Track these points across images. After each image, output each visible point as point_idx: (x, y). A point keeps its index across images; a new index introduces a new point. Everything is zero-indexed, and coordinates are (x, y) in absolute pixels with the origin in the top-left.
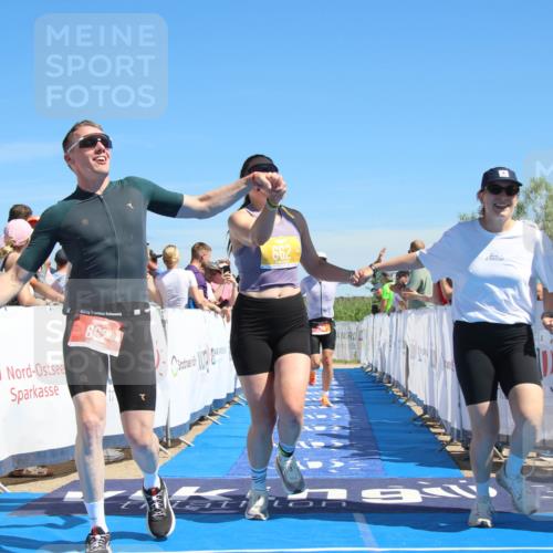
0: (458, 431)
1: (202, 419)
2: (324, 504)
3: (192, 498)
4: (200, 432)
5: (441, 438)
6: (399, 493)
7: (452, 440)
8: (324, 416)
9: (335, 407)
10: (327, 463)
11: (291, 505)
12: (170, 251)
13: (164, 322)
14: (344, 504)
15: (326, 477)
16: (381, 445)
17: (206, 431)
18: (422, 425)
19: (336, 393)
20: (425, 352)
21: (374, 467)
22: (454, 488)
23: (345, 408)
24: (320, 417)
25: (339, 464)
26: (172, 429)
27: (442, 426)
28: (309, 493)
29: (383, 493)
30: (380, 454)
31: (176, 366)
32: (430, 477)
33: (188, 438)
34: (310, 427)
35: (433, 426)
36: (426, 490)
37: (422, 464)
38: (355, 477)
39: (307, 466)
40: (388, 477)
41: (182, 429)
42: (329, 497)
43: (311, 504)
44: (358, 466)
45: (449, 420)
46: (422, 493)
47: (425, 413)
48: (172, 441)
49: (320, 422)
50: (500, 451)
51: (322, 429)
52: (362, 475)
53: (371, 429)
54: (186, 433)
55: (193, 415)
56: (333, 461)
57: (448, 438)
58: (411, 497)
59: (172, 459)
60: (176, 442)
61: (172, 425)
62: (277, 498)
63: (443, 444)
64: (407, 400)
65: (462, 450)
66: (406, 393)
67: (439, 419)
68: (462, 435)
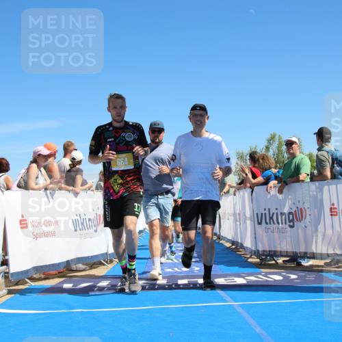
15: (193, 274)
21: (216, 269)
68: (257, 253)
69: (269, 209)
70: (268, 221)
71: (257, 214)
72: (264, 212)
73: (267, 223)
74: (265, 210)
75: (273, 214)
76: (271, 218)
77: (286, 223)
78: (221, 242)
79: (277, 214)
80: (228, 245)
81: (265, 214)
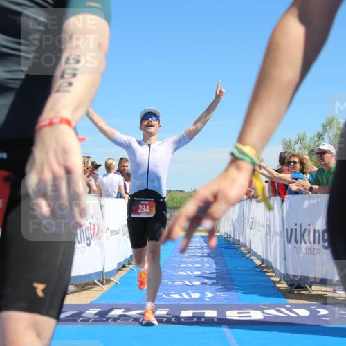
0: (284, 275)
1: (124, 267)
2: (203, 320)
3: (121, 316)
4: (123, 275)
5: (273, 279)
6: (249, 313)
7: (280, 280)
8: (199, 266)
9: (206, 259)
10: (203, 295)
11: (182, 320)
12: (109, 162)
13: (101, 206)
14: (216, 320)
15: (203, 303)
16: (236, 283)
17: (127, 274)
18: (260, 271)
19: (206, 250)
20: (263, 226)
21: (232, 297)
22: (283, 310)
23: (212, 260)
24: (196, 266)
25: (210, 295)
26: (106, 273)
27: (273, 272)
28: (193, 313)
29: (239, 313)
30: (235, 289)
31: (108, 234)
32: (268, 303)
33: (115, 279)
34: (192, 272)
35: (267, 272)
36: (265, 311)
37: (262, 295)
38: (221, 303)
39: (190, 296)
40: (241, 303)
41: (113, 273)
42: (206, 315)
43: (195, 320)
44: (222, 296)
45: (278, 268)
46: (263, 313)
47: (262, 263)
48: (106, 280)
49: (197, 269)
50: (311, 287)
51: (198, 273)
52: (225, 302)
53: (230, 274)
54: (114, 275)
55: (119, 264)
56: (207, 293)
57: (278, 279)
58: (256, 315)
59: (107, 291)
60: (109, 281)
61: (106, 270)
62: (173, 316)
63: (275, 283)
64: (251, 256)
65: (287, 286)
66: (250, 251)
67: (272, 268)
68: (286, 278)
69: (301, 225)
70: (298, 239)
71: (287, 230)
72: (294, 227)
73: (297, 242)
74: (296, 224)
75: (305, 230)
76: (302, 236)
77: (319, 243)
78: (251, 258)
79: (309, 230)
80: (258, 262)
81: (296, 230)
